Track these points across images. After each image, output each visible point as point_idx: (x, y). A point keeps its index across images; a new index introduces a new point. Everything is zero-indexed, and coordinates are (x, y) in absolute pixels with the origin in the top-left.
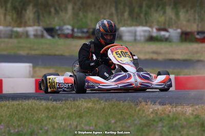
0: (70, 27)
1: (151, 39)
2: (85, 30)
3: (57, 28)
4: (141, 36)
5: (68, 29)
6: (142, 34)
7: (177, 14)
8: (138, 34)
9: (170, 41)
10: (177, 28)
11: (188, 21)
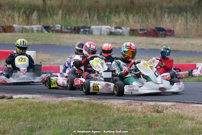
0: (60, 26)
1: (111, 34)
2: (69, 28)
3: (51, 26)
4: (104, 32)
5: (58, 27)
6: (105, 30)
7: (127, 18)
8: (103, 30)
9: (123, 35)
10: (128, 26)
11: (134, 22)
